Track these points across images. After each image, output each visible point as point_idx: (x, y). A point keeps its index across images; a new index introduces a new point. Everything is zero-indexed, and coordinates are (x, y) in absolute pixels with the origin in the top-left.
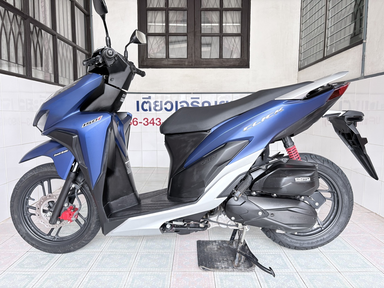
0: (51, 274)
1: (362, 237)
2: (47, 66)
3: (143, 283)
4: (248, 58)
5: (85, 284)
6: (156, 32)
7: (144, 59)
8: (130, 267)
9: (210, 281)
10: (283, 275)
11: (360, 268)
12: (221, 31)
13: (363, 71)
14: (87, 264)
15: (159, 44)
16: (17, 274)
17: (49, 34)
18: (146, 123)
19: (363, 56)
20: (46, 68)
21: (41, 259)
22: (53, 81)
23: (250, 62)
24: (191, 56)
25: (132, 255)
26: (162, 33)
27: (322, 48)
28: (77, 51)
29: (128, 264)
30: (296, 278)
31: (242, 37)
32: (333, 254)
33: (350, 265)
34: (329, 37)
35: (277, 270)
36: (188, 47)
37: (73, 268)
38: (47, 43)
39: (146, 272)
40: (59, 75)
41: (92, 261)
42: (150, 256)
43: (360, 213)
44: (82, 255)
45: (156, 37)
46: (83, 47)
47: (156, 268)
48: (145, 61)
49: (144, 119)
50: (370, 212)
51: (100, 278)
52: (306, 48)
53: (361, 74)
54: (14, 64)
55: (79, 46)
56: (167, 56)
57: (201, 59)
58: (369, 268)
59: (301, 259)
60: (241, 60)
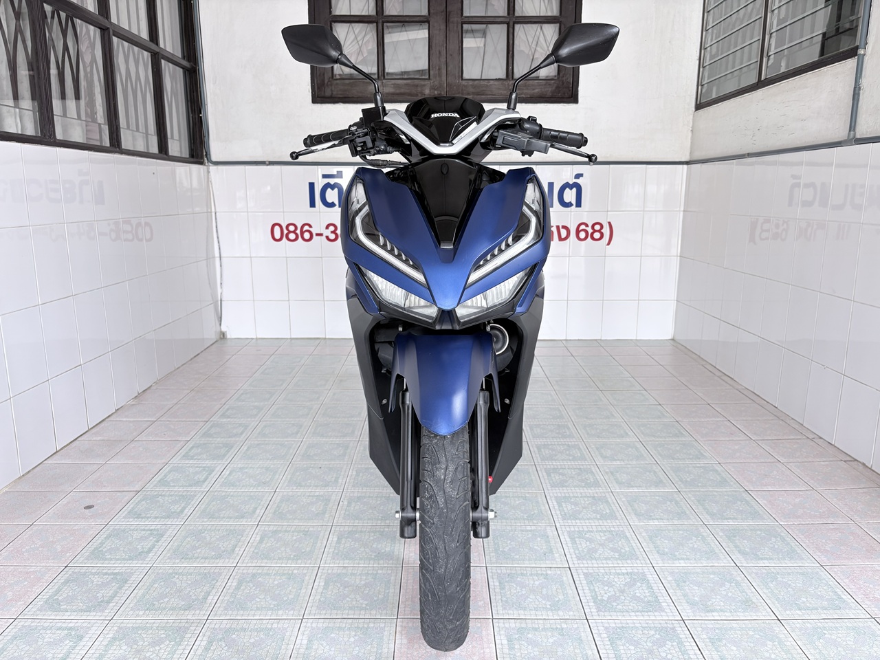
0: (122, 625)
1: (831, 526)
2: (91, 104)
3: (333, 649)
4: (575, 79)
5: (199, 652)
6: (352, 14)
7: (326, 81)
8: (301, 608)
9: (485, 645)
10: (651, 628)
11: (826, 609)
12: (512, 9)
13: (853, 126)
14: (203, 598)
15: (360, 43)
16: (44, 628)
17: (92, 28)
18: (332, 236)
19: (855, 88)
20: (89, 110)
21: (97, 585)
22: (107, 144)
23: (579, 89)
24: (437, 72)
25: (305, 574)
26: (367, 14)
27: (756, 58)
28: (163, 61)
29: (297, 600)
30: (681, 636)
31: (562, 26)
32: (764, 571)
33: (803, 602)
34: (773, 31)
35: (637, 613)
36: (431, 52)
37: (172, 609)
38: (87, 47)
39: (339, 620)
40: (121, 126)
41: (214, 591)
42: (346, 579)
43: (827, 463)
44: (191, 574)
45: (353, 24)
46: (178, 52)
47: (361, 610)
48: (327, 85)
49: (327, 227)
50: (849, 459)
51: (234, 636)
52: (717, 54)
53: (849, 134)
54: (11, 108)
55: (167, 50)
56: (380, 74)
57: (462, 79)
58: (847, 611)
59: (692, 586)
60: (557, 82)
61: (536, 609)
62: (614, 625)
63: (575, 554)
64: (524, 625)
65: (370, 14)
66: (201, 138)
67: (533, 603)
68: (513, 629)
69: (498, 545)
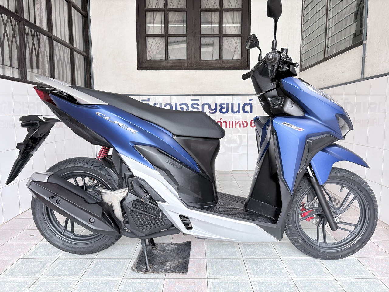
0: (43, 281)
2: (44, 69)
4: (249, 59)
6: (155, 34)
8: (122, 274)
9: (203, 289)
10: (277, 282)
11: (357, 275)
12: (221, 31)
13: (363, 72)
14: (79, 271)
15: (158, 45)
16: (7, 282)
17: (45, 37)
19: (363, 57)
20: (42, 71)
21: (33, 265)
23: (250, 63)
24: (190, 57)
25: (125, 261)
26: (161, 34)
27: (323, 49)
28: (75, 53)
29: (121, 271)
30: (291, 285)
31: (243, 38)
33: (346, 272)
34: (329, 37)
35: (272, 277)
36: (188, 49)
37: (65, 275)
38: (43, 45)
39: (139, 279)
41: (84, 268)
44: (74, 262)
45: (155, 38)
46: (82, 49)
48: (144, 62)
51: (91, 286)
52: (308, 49)
53: (361, 76)
54: (9, 67)
55: (77, 48)
56: (166, 58)
57: (201, 60)
58: (366, 275)
59: (297, 266)
60: (241, 61)
61: (227, 275)
62: (261, 281)
63: (246, 253)
64: (221, 281)
65: (162, 33)
66: (90, 84)
67: (226, 273)
68: (216, 283)
69: (212, 250)
